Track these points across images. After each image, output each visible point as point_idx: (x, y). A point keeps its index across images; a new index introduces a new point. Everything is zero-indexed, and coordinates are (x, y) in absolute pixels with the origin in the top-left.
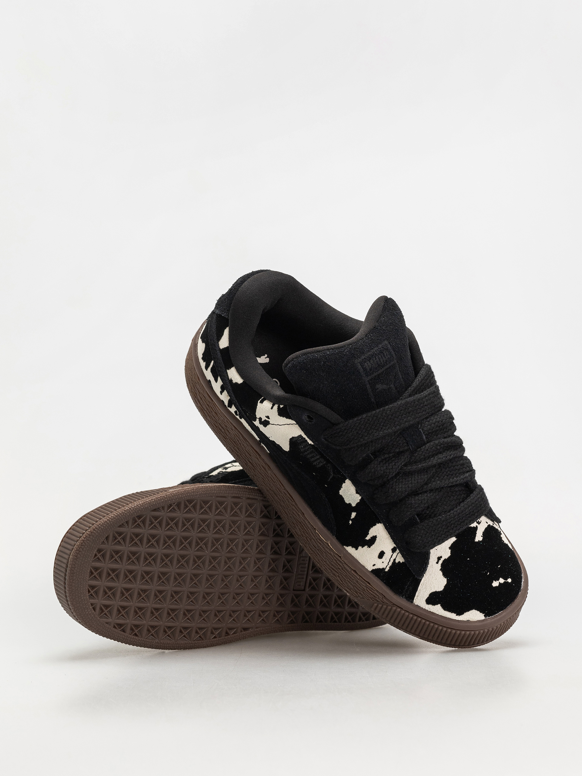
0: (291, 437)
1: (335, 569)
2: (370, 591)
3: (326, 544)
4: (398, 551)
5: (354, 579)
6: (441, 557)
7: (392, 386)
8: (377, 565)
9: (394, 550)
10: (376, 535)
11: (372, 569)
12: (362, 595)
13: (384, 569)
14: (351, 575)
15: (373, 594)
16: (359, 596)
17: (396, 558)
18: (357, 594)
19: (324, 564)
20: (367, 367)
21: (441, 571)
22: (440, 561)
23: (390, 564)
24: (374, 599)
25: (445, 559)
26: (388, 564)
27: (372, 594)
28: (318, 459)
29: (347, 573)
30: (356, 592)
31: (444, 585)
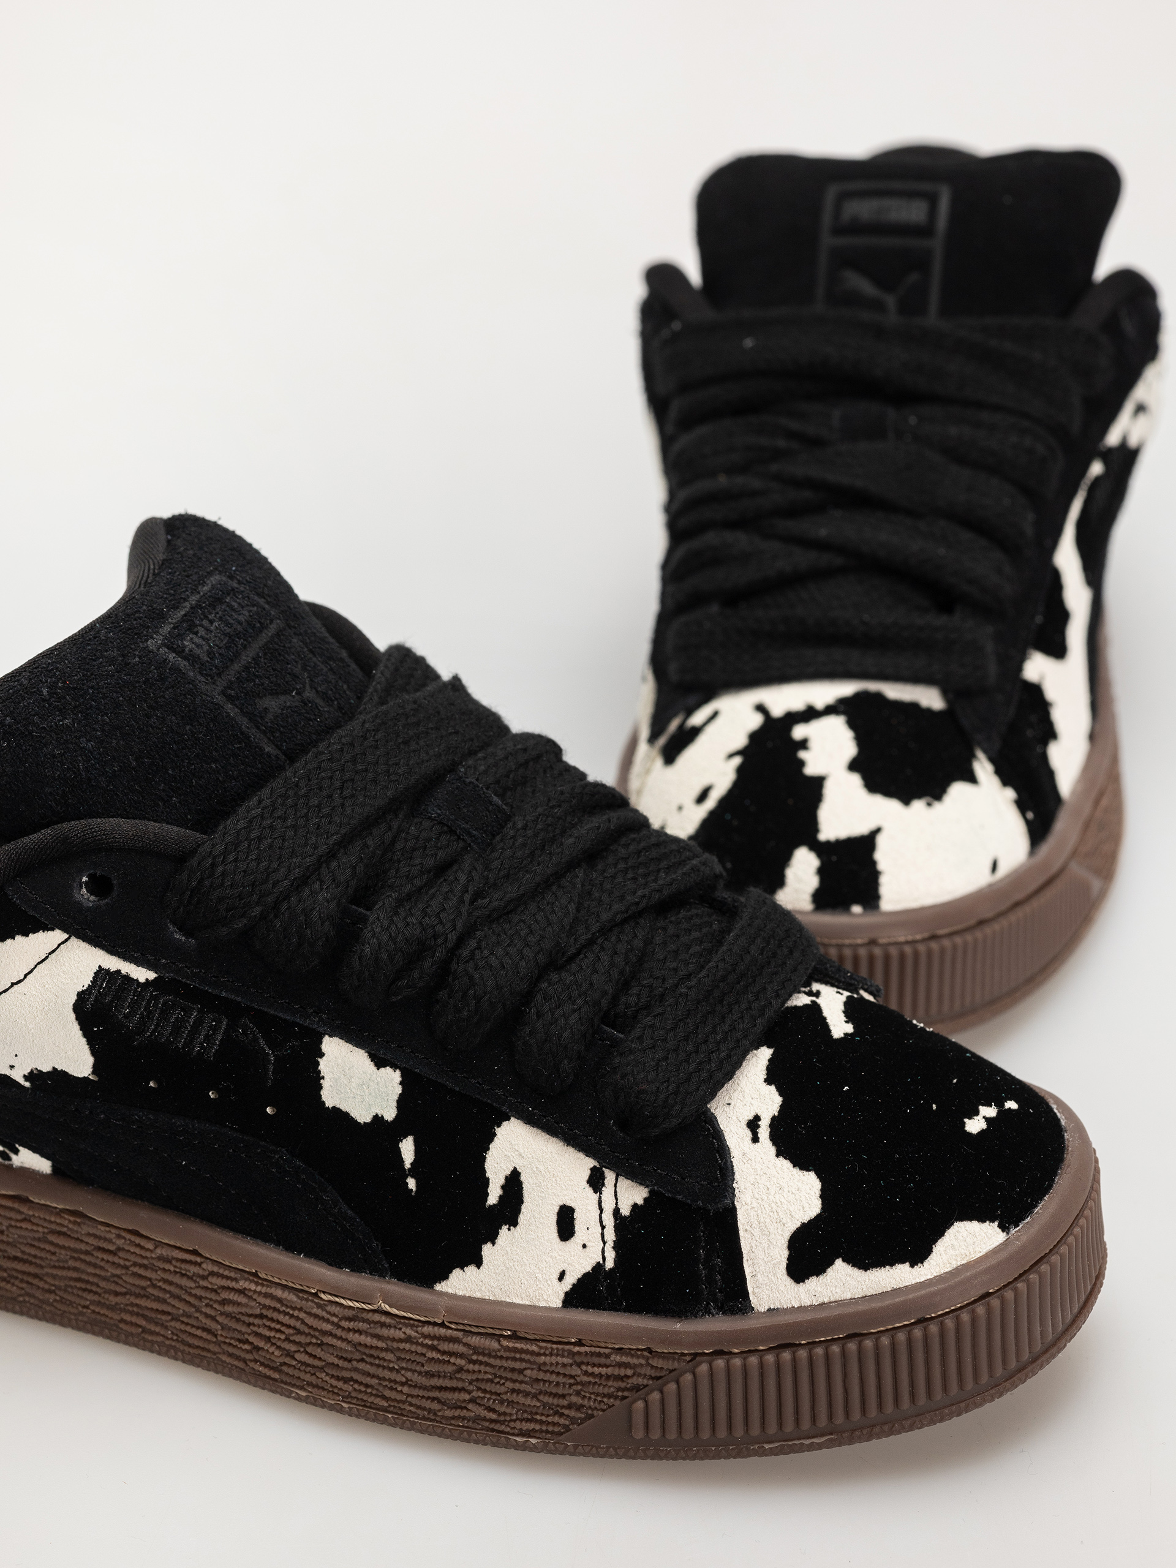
0: (74, 998)
1: (448, 1383)
2: (596, 1370)
3: (377, 1317)
4: (610, 1176)
5: (524, 1365)
6: (757, 1118)
7: (308, 694)
8: (572, 1269)
9: (596, 1182)
10: (515, 1168)
11: (562, 1296)
12: (579, 1408)
13: (598, 1267)
14: (507, 1359)
15: (610, 1371)
16: (573, 1421)
17: (617, 1204)
18: (562, 1415)
19: (408, 1395)
20: (197, 651)
21: (781, 1158)
22: (760, 1131)
23: (610, 1235)
24: (623, 1390)
25: (774, 1118)
26: (604, 1243)
27: (608, 1377)
28: (198, 1023)
29: (492, 1361)
30: (556, 1413)
31: (818, 1193)
